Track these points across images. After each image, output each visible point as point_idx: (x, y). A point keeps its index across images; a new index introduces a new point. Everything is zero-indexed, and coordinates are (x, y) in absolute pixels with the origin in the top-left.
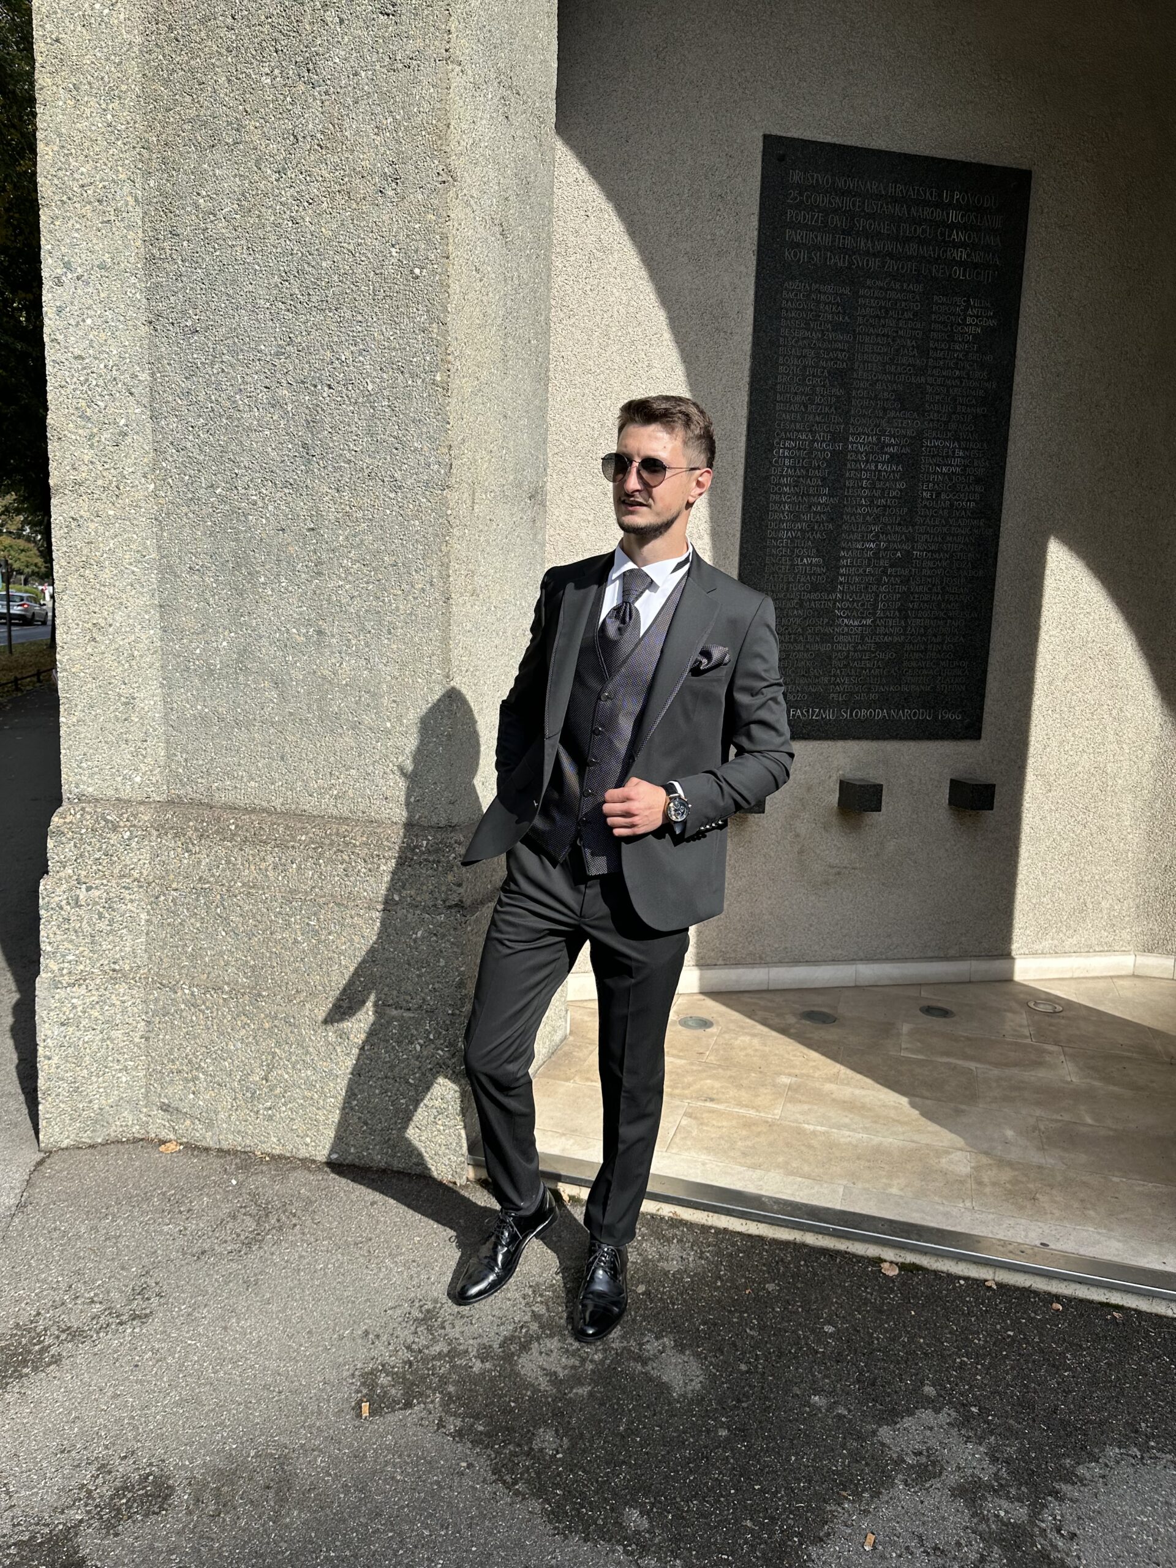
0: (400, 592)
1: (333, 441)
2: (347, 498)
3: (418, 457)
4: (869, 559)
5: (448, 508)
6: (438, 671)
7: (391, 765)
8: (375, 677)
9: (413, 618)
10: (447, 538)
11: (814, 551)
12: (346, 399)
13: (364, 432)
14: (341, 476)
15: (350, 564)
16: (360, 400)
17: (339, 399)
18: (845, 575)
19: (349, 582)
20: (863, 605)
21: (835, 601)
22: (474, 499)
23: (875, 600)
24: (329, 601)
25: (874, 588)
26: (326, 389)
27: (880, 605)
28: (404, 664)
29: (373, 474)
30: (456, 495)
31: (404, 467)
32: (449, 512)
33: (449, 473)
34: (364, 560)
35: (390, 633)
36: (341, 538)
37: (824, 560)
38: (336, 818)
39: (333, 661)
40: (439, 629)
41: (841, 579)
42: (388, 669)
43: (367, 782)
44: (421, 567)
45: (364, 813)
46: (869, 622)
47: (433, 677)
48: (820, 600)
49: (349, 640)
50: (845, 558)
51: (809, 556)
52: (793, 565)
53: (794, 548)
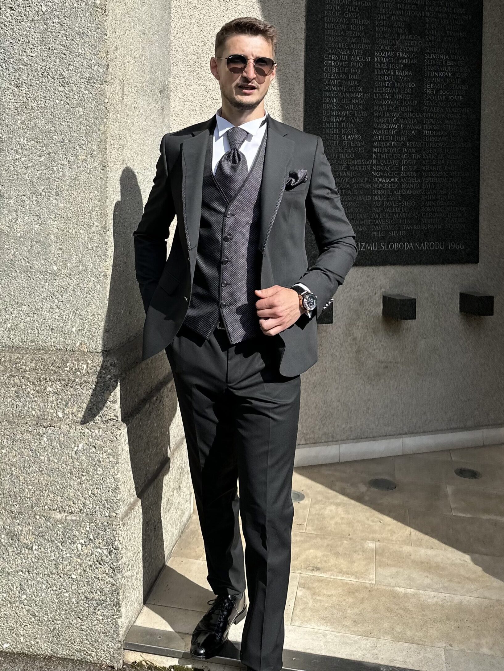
0: (66, 163)
1: (13, 49)
2: (24, 92)
3: (82, 60)
4: (393, 136)
5: (106, 98)
6: (96, 224)
7: (56, 301)
8: (45, 230)
9: (77, 182)
10: (105, 120)
11: (355, 130)
12: (25, 17)
13: (39, 42)
14: (20, 75)
15: (25, 142)
16: (36, 19)
17: (19, 18)
18: (377, 147)
19: (25, 156)
20: (391, 168)
21: (372, 165)
22: (123, 92)
23: (399, 164)
24: (8, 171)
25: (398, 156)
26: (8, 10)
27: (403, 168)
28: (69, 219)
29: (45, 73)
30: (111, 88)
31: (71, 67)
32: (106, 101)
33: (106, 72)
34: (37, 139)
35: (57, 195)
36: (19, 122)
37: (362, 137)
38: (9, 347)
39: (10, 218)
40: (98, 191)
41: (375, 150)
42: (56, 223)
43: (36, 316)
44: (83, 142)
45: (32, 342)
46: (396, 179)
47: (93, 229)
48: (361, 165)
49: (23, 201)
50: (376, 135)
51: (352, 134)
52: (341, 140)
53: (342, 128)
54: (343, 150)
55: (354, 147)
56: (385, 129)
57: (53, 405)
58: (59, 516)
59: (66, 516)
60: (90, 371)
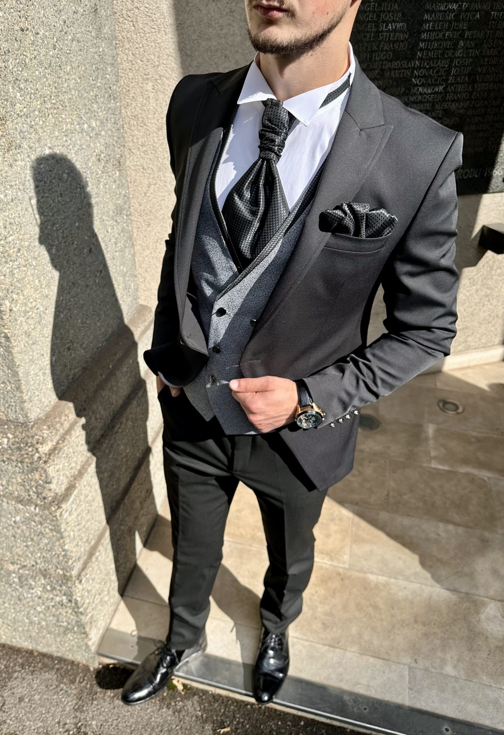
4: (450, 22)
11: (399, 15)
18: (425, 41)
20: (438, 72)
21: (414, 68)
23: (450, 65)
25: (450, 53)
27: (453, 71)
37: (408, 25)
41: (422, 45)
46: (441, 88)
48: (399, 69)
50: (428, 21)
51: (394, 21)
52: (378, 32)
53: (381, 12)
54: (378, 46)
55: (394, 42)
56: (440, 11)
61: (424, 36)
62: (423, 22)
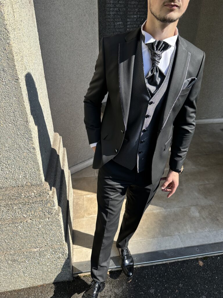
4: (135, 21)
6: (20, 119)
10: (8, 41)
11: (120, 19)
18: (129, 28)
37: (123, 23)
50: (128, 21)
51: (119, 22)
52: (114, 25)
53: (115, 18)
54: (115, 30)
55: (120, 29)
56: (132, 18)
57: (20, 213)
58: (36, 250)
59: (39, 249)
60: (36, 196)
61: (128, 26)
62: (127, 22)
